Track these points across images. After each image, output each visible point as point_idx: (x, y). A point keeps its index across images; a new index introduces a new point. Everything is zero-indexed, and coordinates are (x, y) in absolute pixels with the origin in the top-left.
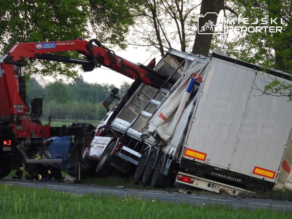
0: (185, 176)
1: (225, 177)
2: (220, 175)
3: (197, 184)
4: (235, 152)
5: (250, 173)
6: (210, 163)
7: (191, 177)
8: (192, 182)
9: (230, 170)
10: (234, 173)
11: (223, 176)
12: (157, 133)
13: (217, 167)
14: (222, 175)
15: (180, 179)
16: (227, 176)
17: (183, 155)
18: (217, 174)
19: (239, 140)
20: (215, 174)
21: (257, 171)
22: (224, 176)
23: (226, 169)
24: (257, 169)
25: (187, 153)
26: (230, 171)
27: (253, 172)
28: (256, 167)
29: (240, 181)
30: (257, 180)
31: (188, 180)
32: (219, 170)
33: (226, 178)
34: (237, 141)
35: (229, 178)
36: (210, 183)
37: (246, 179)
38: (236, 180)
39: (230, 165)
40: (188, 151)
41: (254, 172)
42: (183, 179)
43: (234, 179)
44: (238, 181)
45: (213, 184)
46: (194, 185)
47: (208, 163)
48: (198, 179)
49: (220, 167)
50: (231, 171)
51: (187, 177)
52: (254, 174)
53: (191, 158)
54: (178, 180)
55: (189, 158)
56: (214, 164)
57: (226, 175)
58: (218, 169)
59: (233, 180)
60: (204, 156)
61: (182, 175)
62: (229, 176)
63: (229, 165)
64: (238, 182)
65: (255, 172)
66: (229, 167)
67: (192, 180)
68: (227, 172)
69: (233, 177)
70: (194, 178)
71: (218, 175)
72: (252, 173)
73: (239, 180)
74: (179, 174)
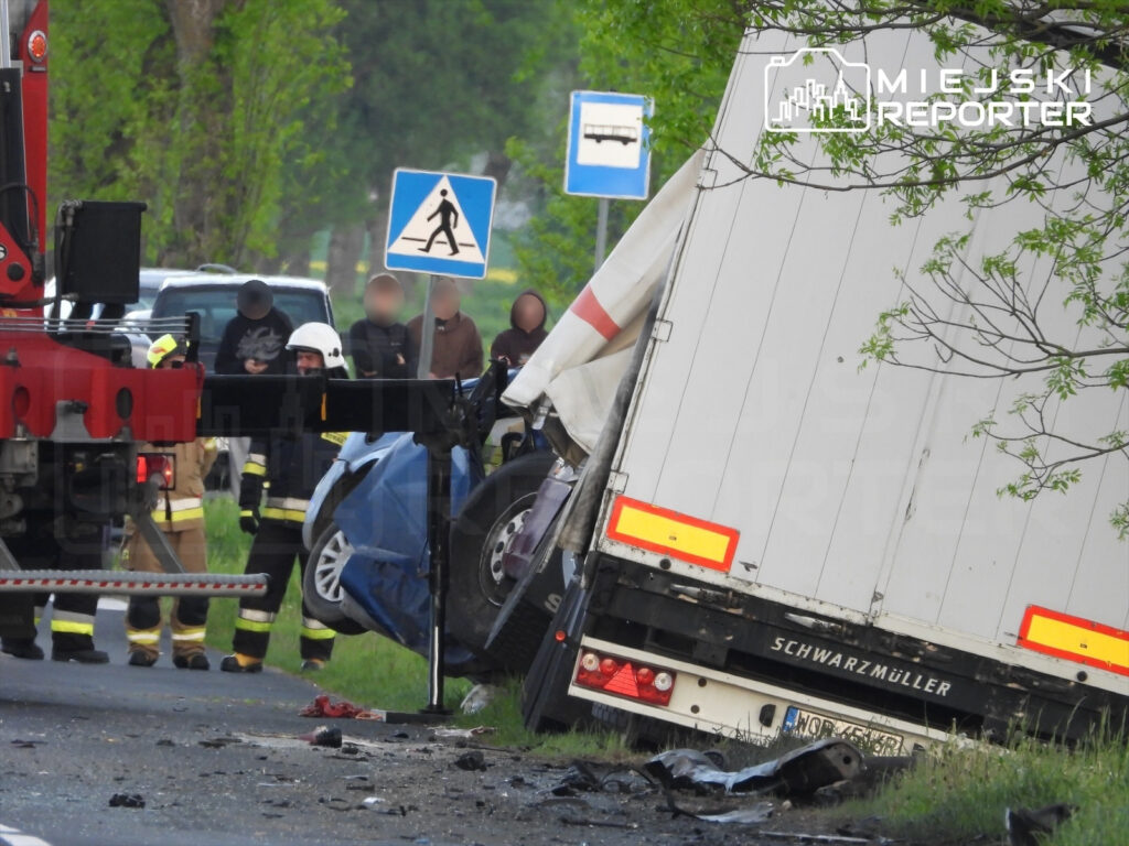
0: (620, 662)
1: (856, 667)
2: (821, 656)
3: (695, 709)
4: (908, 516)
5: (1000, 645)
6: (760, 586)
7: (656, 670)
8: (663, 699)
9: (883, 624)
10: (909, 644)
11: (844, 661)
12: (552, 409)
13: (803, 605)
14: (839, 656)
15: (593, 680)
16: (867, 664)
17: (599, 536)
18: (804, 651)
19: (926, 451)
20: (794, 649)
21: (1042, 630)
22: (851, 663)
23: (857, 619)
24: (1037, 620)
25: (621, 528)
26: (882, 632)
27: (1020, 638)
28: (1033, 611)
29: (944, 688)
30: (1046, 683)
31: (640, 685)
32: (817, 628)
33: (860, 671)
34: (918, 455)
35: (880, 671)
36: (772, 702)
37: (978, 677)
38: (923, 683)
39: (882, 597)
40: (627, 512)
41: (1022, 640)
42: (610, 676)
43: (911, 680)
44: (935, 689)
45: (789, 708)
46: (676, 713)
47: (750, 583)
48: (702, 682)
49: (822, 610)
50: (891, 634)
51: (628, 666)
52: (1025, 651)
53: (648, 552)
54: (582, 683)
55: (637, 557)
56: (785, 593)
57: (861, 654)
58: (809, 621)
59: (904, 682)
60: (725, 540)
61: (601, 655)
62: (877, 658)
63: (877, 597)
64: (933, 694)
65: (1032, 636)
66: (876, 606)
67: (661, 682)
68: (867, 639)
69: (904, 665)
70: (673, 674)
71: (815, 658)
72: (1014, 641)
73: (938, 685)
74: (586, 650)
